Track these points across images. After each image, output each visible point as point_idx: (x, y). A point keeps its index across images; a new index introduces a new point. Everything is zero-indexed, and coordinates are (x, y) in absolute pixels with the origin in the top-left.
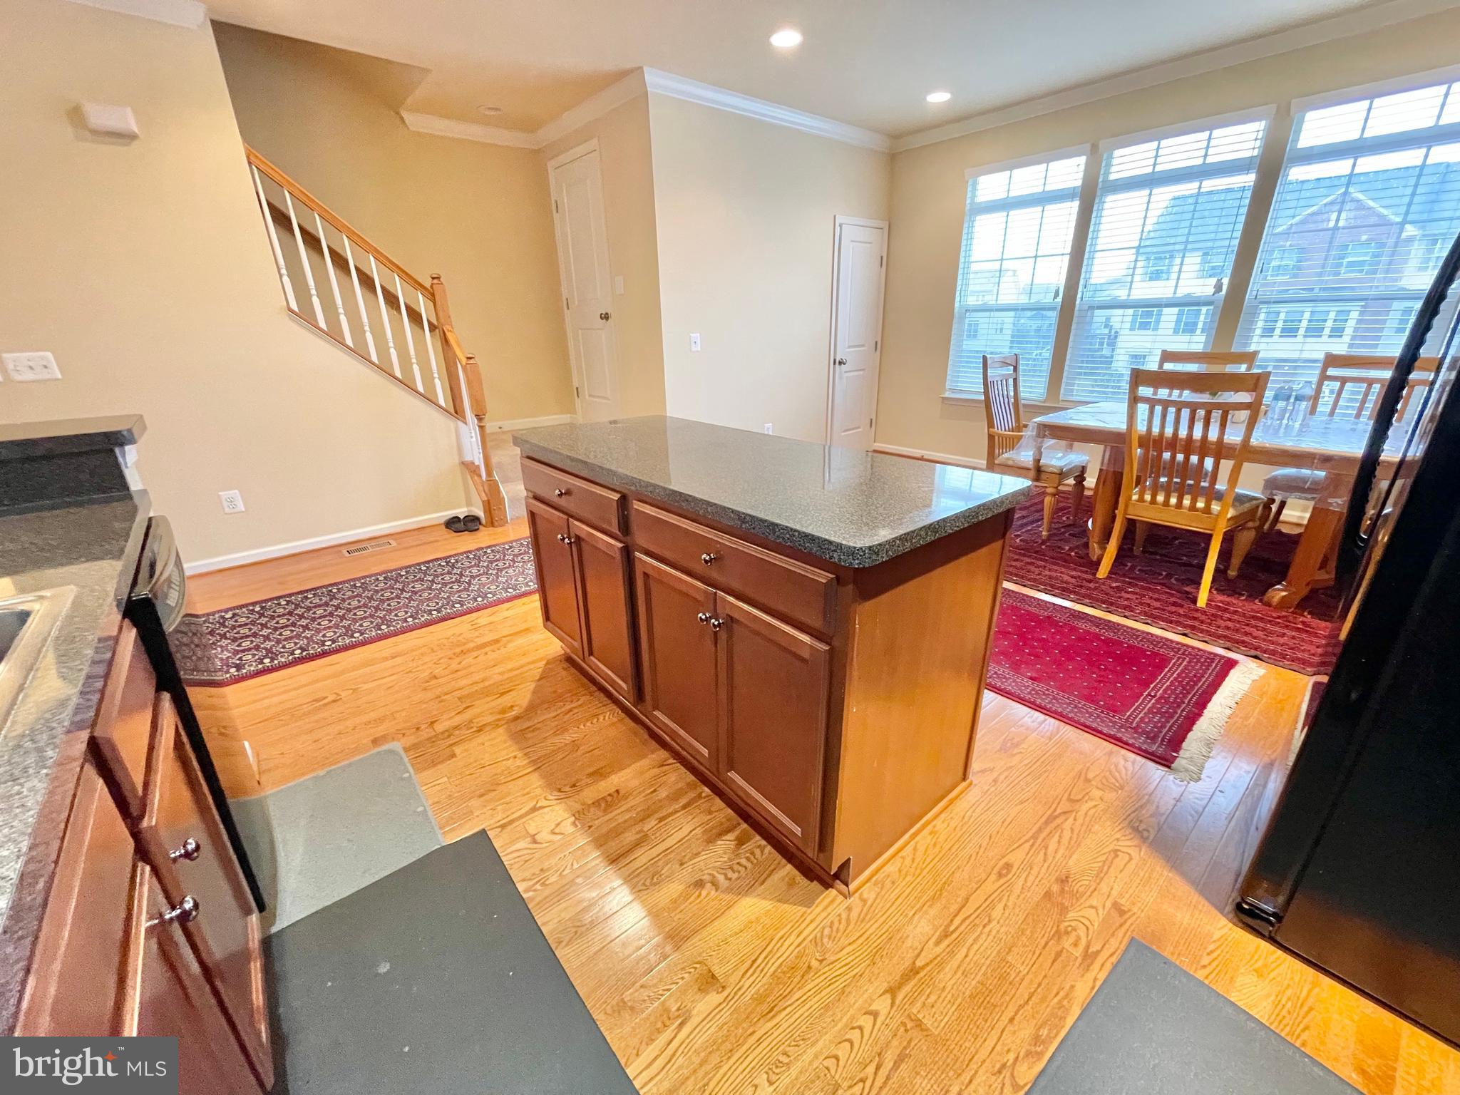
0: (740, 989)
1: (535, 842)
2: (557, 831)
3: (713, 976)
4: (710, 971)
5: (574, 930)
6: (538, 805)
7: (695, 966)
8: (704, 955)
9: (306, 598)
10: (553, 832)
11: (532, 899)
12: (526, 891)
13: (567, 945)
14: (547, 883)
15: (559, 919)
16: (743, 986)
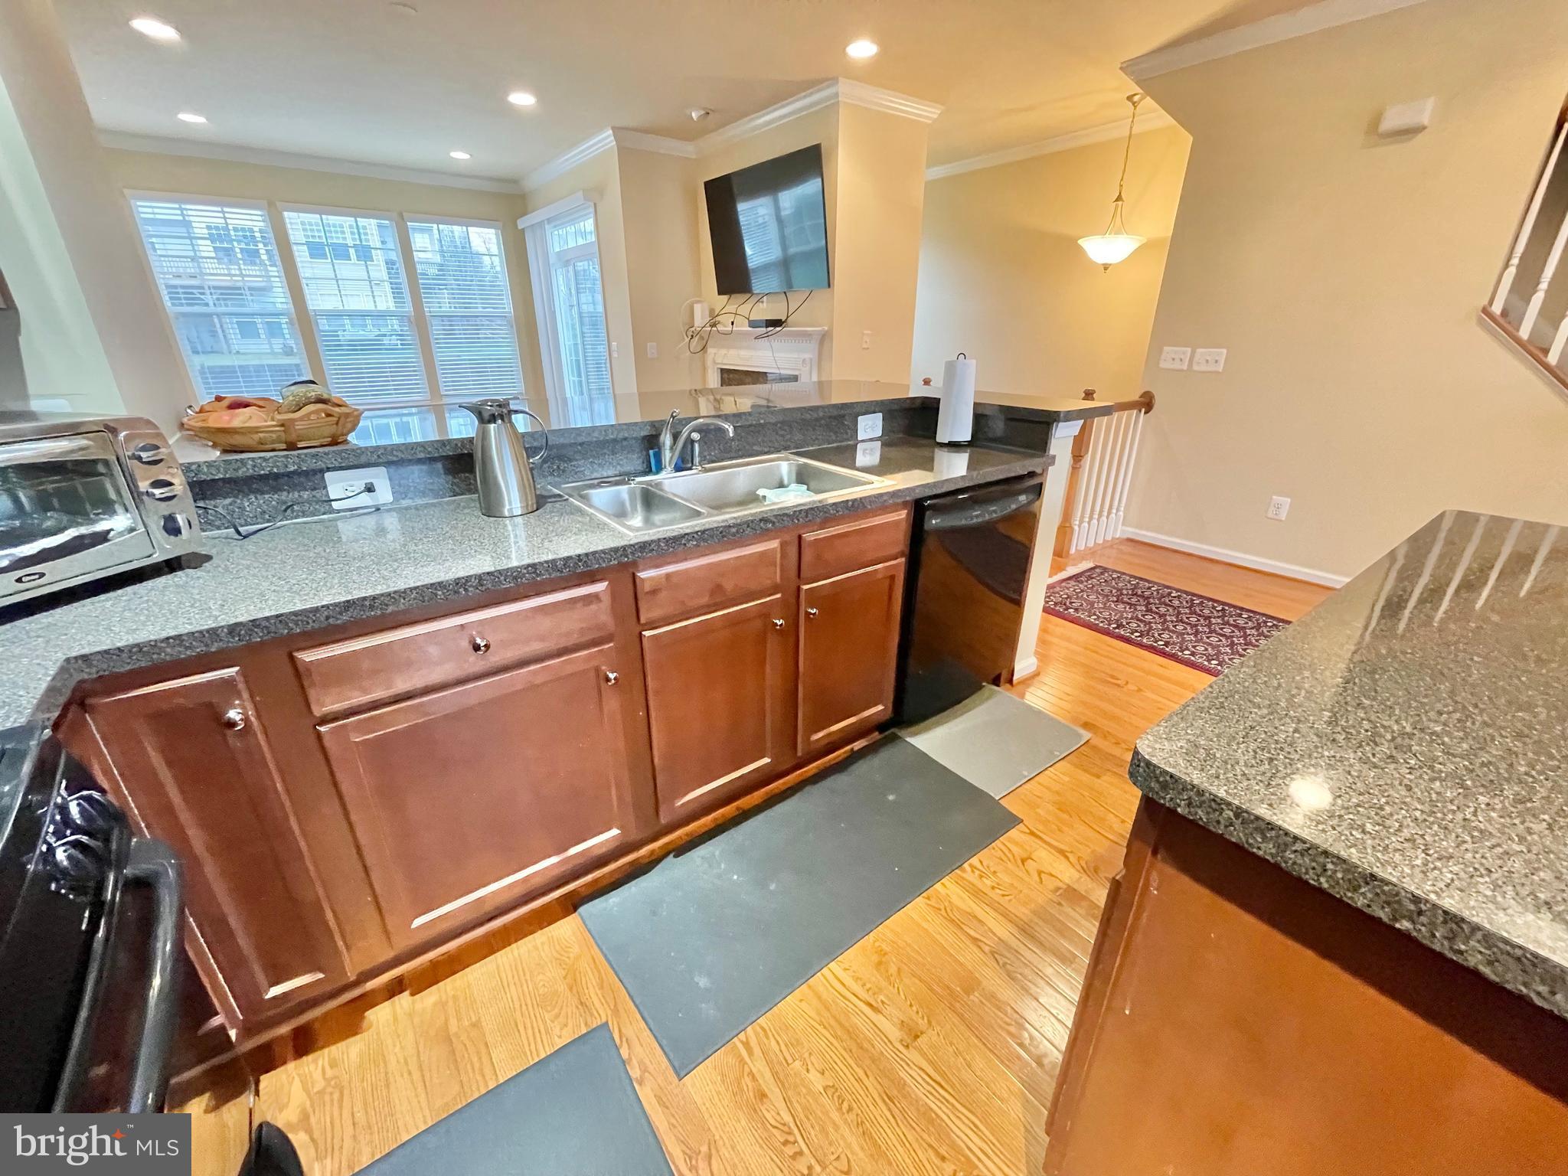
0: (908, 1065)
1: (1023, 861)
2: (1043, 875)
3: (917, 1037)
4: (922, 1033)
5: (942, 907)
6: (1068, 854)
7: (925, 1018)
8: (939, 1028)
9: (1240, 615)
10: (1040, 873)
11: (964, 871)
12: (971, 866)
13: (928, 905)
14: (985, 880)
15: (950, 894)
16: (911, 1068)
